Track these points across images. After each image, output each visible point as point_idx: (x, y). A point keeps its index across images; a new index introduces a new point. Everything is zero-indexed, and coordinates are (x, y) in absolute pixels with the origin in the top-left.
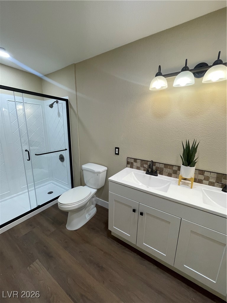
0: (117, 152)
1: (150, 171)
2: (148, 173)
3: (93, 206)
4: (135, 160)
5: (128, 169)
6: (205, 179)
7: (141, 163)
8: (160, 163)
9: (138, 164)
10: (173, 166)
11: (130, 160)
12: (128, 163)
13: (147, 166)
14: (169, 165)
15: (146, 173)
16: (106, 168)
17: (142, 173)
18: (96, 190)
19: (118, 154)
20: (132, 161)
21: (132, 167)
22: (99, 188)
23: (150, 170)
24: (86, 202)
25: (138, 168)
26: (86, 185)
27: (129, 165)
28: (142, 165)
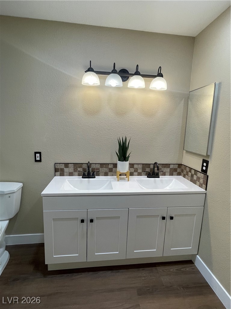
0: (38, 159)
2: (85, 176)
4: (67, 165)
5: (57, 178)
6: (135, 171)
7: (74, 167)
8: (96, 164)
9: (71, 169)
10: (109, 164)
11: (58, 167)
12: (56, 170)
13: (82, 169)
14: (104, 164)
18: (7, 222)
19: (40, 161)
20: (63, 166)
21: (62, 174)
22: (11, 217)
25: (71, 174)
27: (58, 173)
28: (75, 170)
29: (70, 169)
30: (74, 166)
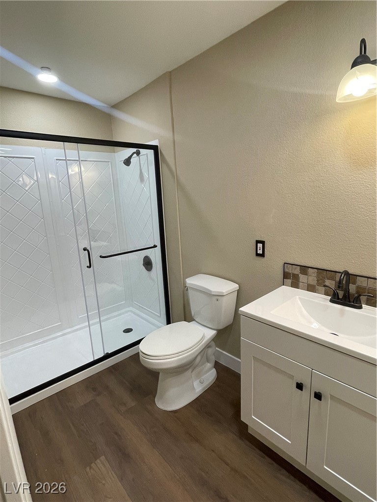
0: (260, 252)
1: (341, 297)
2: (335, 299)
3: (209, 365)
4: (304, 269)
5: (286, 290)
7: (318, 276)
8: (368, 278)
9: (312, 279)
11: (289, 269)
12: (286, 275)
13: (334, 282)
15: (331, 301)
16: (236, 286)
17: (321, 300)
18: (214, 332)
19: (263, 255)
20: (297, 271)
21: (295, 285)
22: (221, 327)
23: (341, 294)
24: (194, 356)
25: (311, 288)
26: (194, 320)
27: (289, 281)
28: (321, 282)
29: (310, 278)
30: (318, 274)
